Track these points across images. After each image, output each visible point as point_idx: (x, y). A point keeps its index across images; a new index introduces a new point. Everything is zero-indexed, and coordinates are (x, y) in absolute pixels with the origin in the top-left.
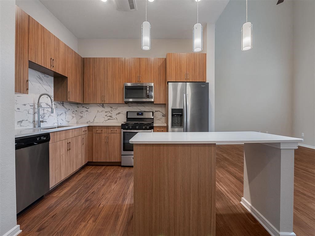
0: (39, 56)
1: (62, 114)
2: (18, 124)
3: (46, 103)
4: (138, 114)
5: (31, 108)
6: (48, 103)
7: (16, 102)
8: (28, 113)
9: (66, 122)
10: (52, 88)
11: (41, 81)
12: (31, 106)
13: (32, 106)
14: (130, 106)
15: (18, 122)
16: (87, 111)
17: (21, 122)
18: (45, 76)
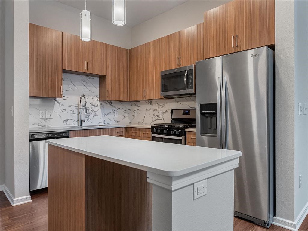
0: (72, 63)
1: (109, 113)
2: (64, 122)
3: (91, 103)
4: (184, 113)
5: (76, 109)
6: (93, 102)
7: (63, 104)
8: (73, 113)
9: (115, 121)
10: (97, 88)
11: (84, 83)
12: (75, 107)
13: (77, 107)
14: (177, 102)
15: (65, 121)
16: (138, 109)
17: (67, 120)
18: (89, 79)
